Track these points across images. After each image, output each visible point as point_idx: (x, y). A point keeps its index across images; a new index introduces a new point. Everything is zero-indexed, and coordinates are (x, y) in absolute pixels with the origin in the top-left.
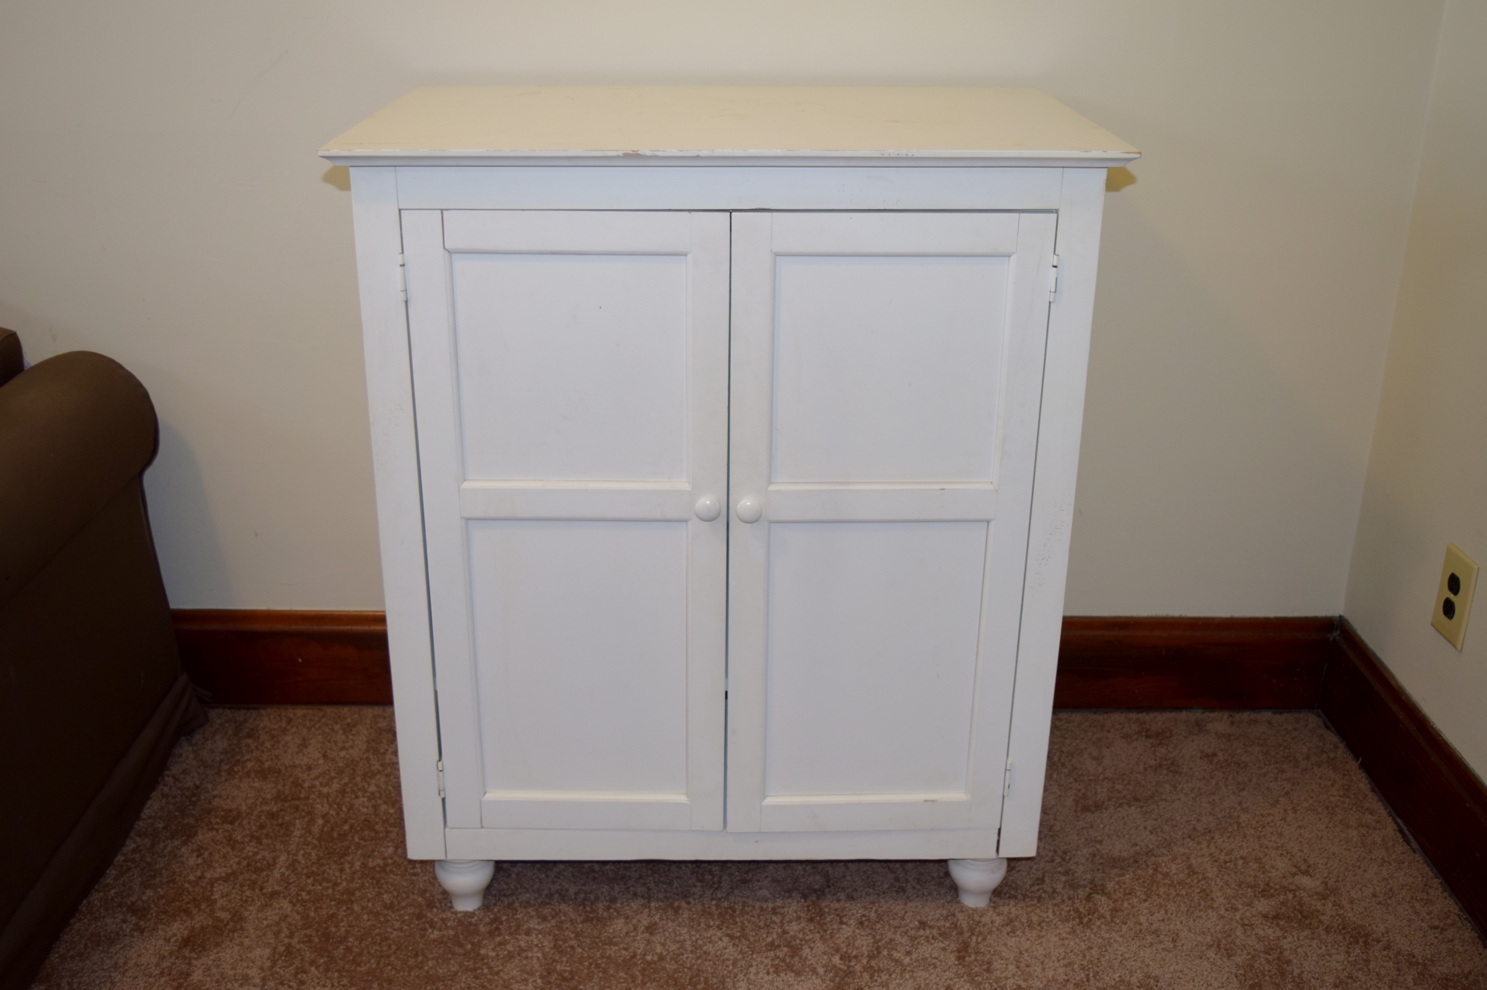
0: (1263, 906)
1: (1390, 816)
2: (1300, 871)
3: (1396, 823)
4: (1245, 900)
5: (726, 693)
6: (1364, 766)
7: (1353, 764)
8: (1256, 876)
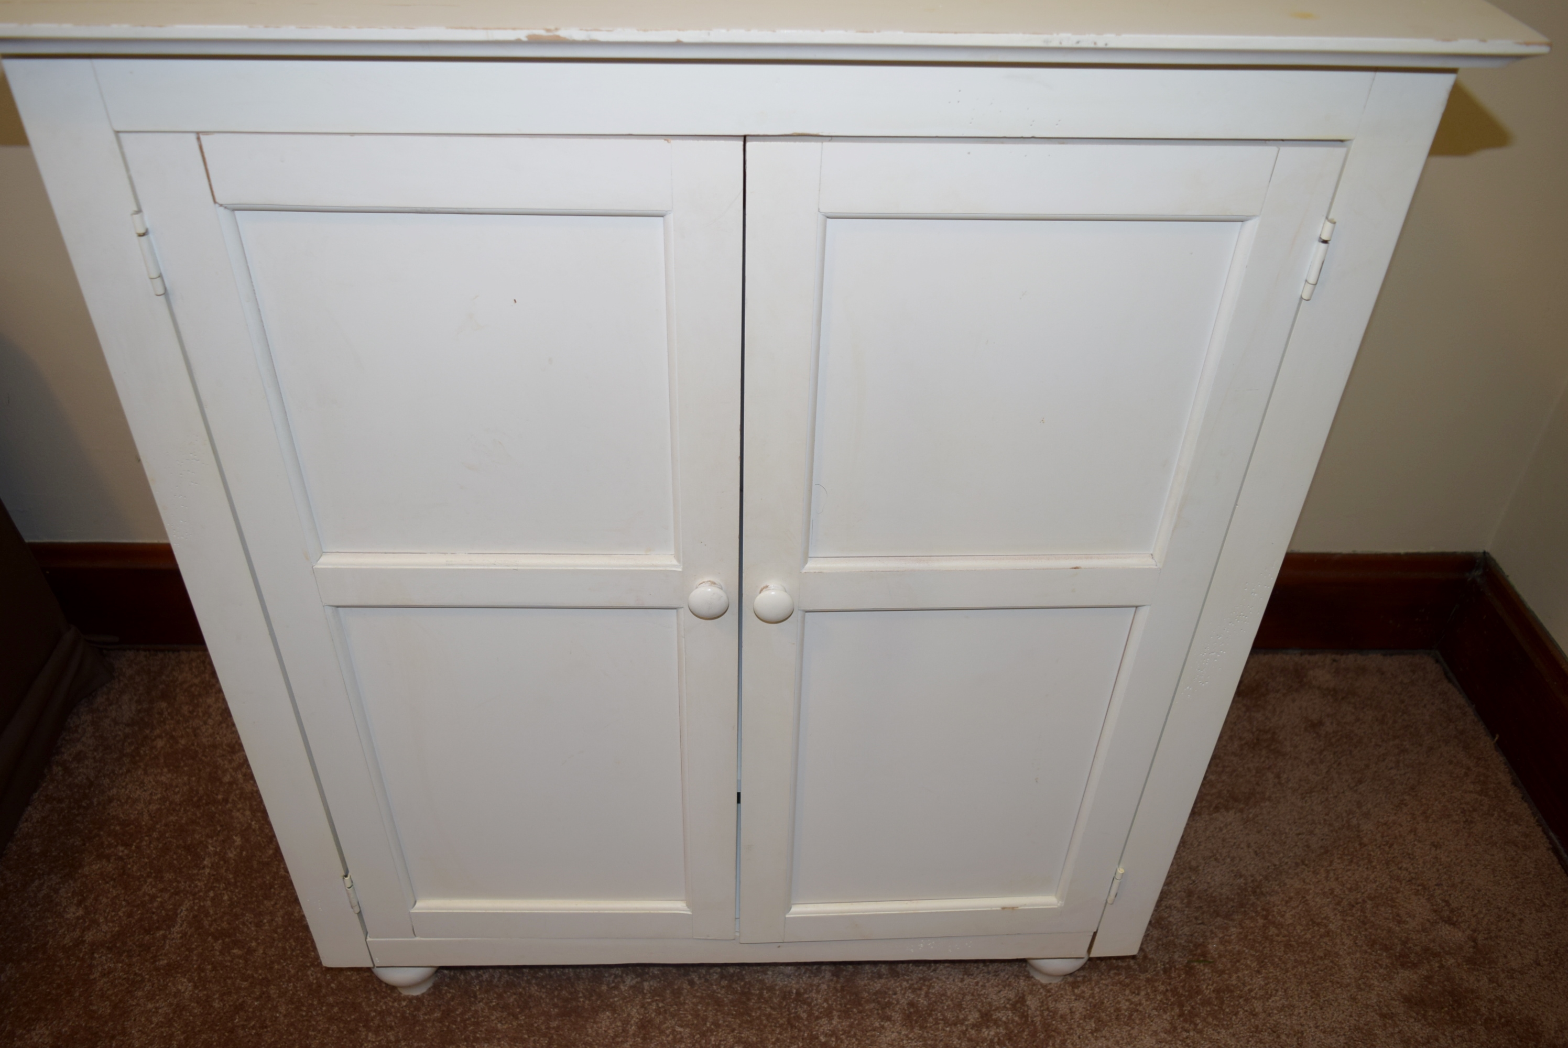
0: (1405, 980)
1: (1540, 825)
2: (1441, 918)
3: (1549, 838)
4: (1381, 971)
5: (739, 795)
6: (1501, 746)
7: (1486, 743)
8: (1390, 930)
